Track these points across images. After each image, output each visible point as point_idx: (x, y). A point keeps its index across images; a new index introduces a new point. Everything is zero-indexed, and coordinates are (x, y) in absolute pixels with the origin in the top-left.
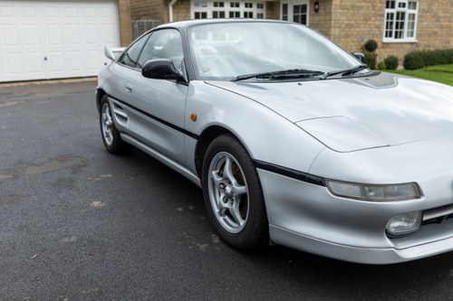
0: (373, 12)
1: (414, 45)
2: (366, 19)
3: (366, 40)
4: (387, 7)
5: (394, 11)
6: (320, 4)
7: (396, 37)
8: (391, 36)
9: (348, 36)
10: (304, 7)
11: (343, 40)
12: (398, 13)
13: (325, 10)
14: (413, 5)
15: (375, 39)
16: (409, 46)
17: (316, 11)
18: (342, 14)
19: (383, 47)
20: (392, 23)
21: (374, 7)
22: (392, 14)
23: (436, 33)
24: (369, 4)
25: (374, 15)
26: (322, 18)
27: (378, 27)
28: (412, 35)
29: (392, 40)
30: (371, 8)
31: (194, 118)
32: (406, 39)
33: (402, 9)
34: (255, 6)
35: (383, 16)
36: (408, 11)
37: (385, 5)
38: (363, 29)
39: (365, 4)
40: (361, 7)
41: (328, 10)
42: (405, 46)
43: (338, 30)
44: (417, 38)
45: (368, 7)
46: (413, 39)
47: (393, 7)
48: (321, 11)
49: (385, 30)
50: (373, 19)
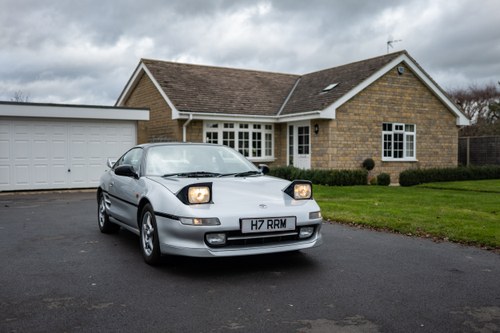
0: (370, 134)
1: (415, 165)
2: (364, 140)
3: (364, 158)
4: (384, 129)
5: (392, 133)
6: (319, 126)
7: (395, 156)
8: (390, 155)
9: (346, 155)
10: (307, 128)
11: (341, 158)
12: (395, 135)
13: (323, 131)
14: (410, 127)
15: (374, 158)
16: (409, 165)
17: (317, 132)
18: (339, 136)
19: (382, 166)
20: (390, 144)
21: (370, 129)
22: (390, 136)
23: (436, 153)
24: (365, 127)
25: (371, 137)
26: (321, 138)
27: (377, 147)
28: (412, 155)
29: (391, 159)
30: (367, 130)
31: (137, 196)
32: (405, 158)
33: (399, 131)
34: (263, 127)
35: (380, 137)
36: (406, 133)
37: (382, 128)
38: (360, 148)
39: (361, 127)
40: (358, 130)
41: (325, 132)
42: (405, 164)
43: (335, 150)
44: (417, 157)
45: (364, 130)
46: (414, 159)
47: (390, 129)
48: (321, 133)
49: (383, 150)
50: (370, 139)
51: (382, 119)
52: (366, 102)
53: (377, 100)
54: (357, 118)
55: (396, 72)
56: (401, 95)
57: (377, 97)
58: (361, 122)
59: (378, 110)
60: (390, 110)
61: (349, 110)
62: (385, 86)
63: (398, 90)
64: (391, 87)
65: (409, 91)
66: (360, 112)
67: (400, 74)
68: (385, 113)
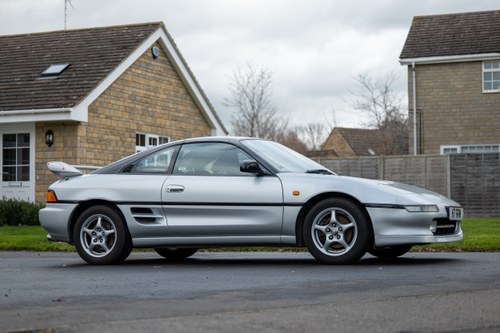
0: (122, 149)
4: (137, 143)
6: (56, 134)
13: (64, 142)
14: (164, 141)
17: (50, 144)
18: (89, 150)
21: (123, 142)
24: (118, 138)
26: (59, 153)
30: (120, 143)
31: (297, 194)
33: (153, 148)
37: (135, 140)
39: (113, 138)
40: (109, 142)
41: (69, 143)
45: (117, 142)
47: (143, 144)
48: (59, 145)
51: (134, 127)
52: (118, 99)
53: (130, 96)
54: (108, 122)
55: (150, 54)
56: (156, 90)
57: (129, 91)
58: (113, 131)
59: (131, 111)
60: (144, 113)
61: (100, 110)
62: (138, 75)
63: (153, 83)
64: (144, 77)
65: (164, 86)
66: (112, 113)
67: (154, 57)
68: (138, 117)
